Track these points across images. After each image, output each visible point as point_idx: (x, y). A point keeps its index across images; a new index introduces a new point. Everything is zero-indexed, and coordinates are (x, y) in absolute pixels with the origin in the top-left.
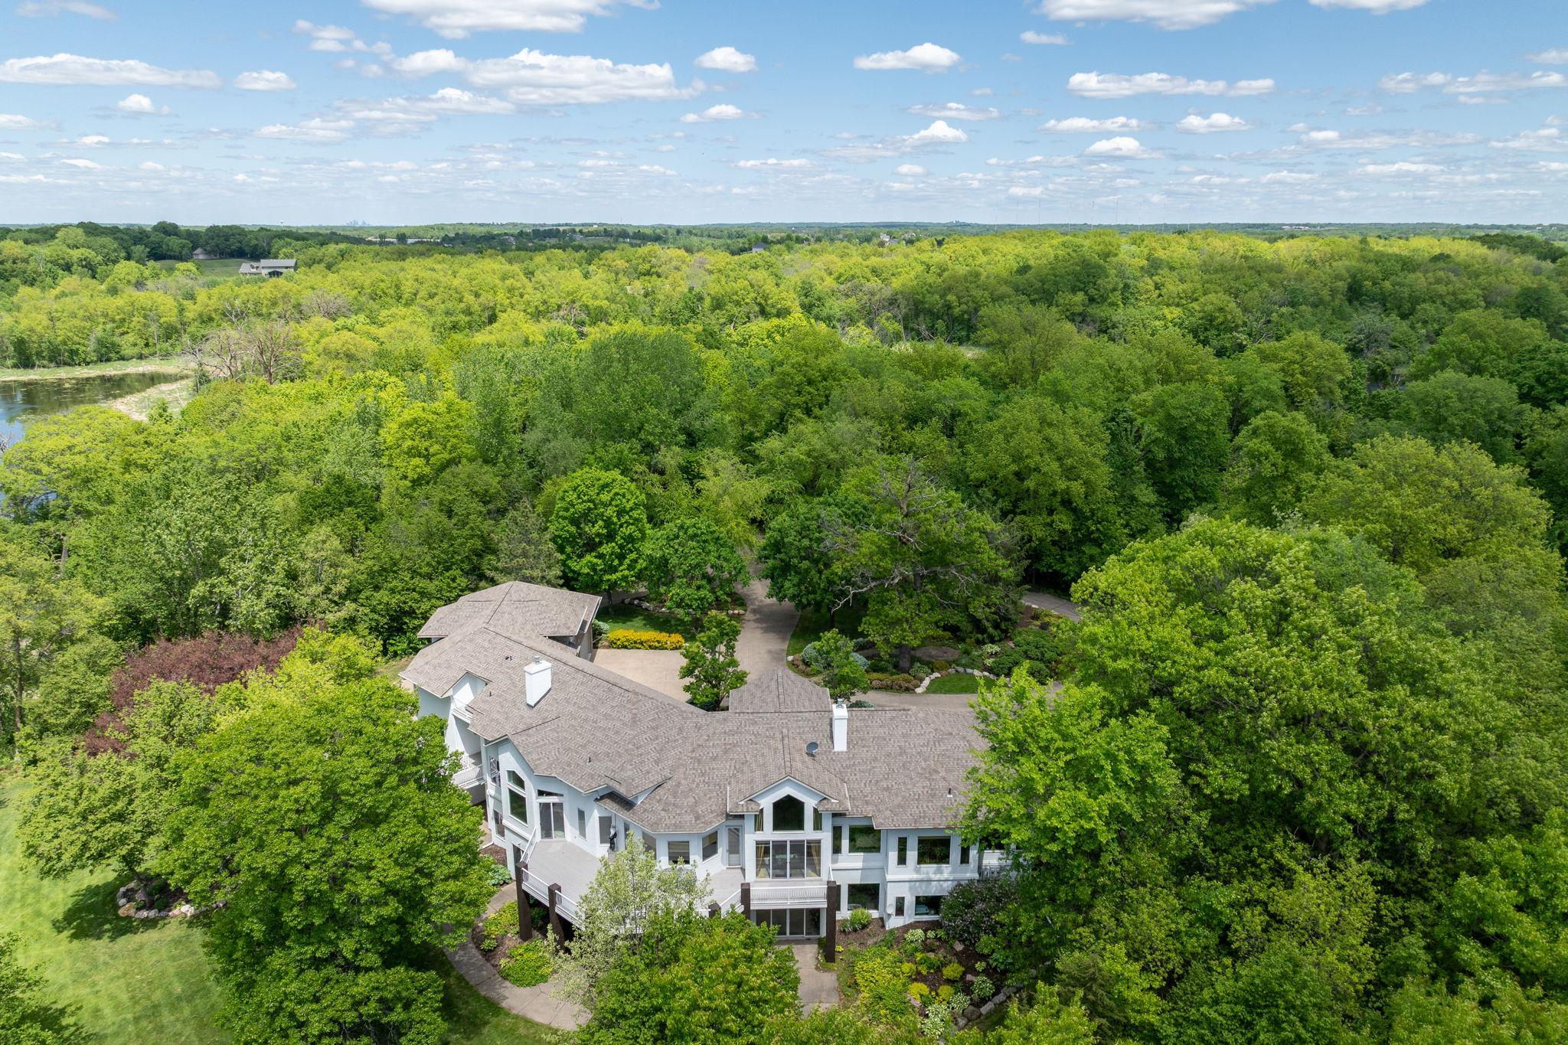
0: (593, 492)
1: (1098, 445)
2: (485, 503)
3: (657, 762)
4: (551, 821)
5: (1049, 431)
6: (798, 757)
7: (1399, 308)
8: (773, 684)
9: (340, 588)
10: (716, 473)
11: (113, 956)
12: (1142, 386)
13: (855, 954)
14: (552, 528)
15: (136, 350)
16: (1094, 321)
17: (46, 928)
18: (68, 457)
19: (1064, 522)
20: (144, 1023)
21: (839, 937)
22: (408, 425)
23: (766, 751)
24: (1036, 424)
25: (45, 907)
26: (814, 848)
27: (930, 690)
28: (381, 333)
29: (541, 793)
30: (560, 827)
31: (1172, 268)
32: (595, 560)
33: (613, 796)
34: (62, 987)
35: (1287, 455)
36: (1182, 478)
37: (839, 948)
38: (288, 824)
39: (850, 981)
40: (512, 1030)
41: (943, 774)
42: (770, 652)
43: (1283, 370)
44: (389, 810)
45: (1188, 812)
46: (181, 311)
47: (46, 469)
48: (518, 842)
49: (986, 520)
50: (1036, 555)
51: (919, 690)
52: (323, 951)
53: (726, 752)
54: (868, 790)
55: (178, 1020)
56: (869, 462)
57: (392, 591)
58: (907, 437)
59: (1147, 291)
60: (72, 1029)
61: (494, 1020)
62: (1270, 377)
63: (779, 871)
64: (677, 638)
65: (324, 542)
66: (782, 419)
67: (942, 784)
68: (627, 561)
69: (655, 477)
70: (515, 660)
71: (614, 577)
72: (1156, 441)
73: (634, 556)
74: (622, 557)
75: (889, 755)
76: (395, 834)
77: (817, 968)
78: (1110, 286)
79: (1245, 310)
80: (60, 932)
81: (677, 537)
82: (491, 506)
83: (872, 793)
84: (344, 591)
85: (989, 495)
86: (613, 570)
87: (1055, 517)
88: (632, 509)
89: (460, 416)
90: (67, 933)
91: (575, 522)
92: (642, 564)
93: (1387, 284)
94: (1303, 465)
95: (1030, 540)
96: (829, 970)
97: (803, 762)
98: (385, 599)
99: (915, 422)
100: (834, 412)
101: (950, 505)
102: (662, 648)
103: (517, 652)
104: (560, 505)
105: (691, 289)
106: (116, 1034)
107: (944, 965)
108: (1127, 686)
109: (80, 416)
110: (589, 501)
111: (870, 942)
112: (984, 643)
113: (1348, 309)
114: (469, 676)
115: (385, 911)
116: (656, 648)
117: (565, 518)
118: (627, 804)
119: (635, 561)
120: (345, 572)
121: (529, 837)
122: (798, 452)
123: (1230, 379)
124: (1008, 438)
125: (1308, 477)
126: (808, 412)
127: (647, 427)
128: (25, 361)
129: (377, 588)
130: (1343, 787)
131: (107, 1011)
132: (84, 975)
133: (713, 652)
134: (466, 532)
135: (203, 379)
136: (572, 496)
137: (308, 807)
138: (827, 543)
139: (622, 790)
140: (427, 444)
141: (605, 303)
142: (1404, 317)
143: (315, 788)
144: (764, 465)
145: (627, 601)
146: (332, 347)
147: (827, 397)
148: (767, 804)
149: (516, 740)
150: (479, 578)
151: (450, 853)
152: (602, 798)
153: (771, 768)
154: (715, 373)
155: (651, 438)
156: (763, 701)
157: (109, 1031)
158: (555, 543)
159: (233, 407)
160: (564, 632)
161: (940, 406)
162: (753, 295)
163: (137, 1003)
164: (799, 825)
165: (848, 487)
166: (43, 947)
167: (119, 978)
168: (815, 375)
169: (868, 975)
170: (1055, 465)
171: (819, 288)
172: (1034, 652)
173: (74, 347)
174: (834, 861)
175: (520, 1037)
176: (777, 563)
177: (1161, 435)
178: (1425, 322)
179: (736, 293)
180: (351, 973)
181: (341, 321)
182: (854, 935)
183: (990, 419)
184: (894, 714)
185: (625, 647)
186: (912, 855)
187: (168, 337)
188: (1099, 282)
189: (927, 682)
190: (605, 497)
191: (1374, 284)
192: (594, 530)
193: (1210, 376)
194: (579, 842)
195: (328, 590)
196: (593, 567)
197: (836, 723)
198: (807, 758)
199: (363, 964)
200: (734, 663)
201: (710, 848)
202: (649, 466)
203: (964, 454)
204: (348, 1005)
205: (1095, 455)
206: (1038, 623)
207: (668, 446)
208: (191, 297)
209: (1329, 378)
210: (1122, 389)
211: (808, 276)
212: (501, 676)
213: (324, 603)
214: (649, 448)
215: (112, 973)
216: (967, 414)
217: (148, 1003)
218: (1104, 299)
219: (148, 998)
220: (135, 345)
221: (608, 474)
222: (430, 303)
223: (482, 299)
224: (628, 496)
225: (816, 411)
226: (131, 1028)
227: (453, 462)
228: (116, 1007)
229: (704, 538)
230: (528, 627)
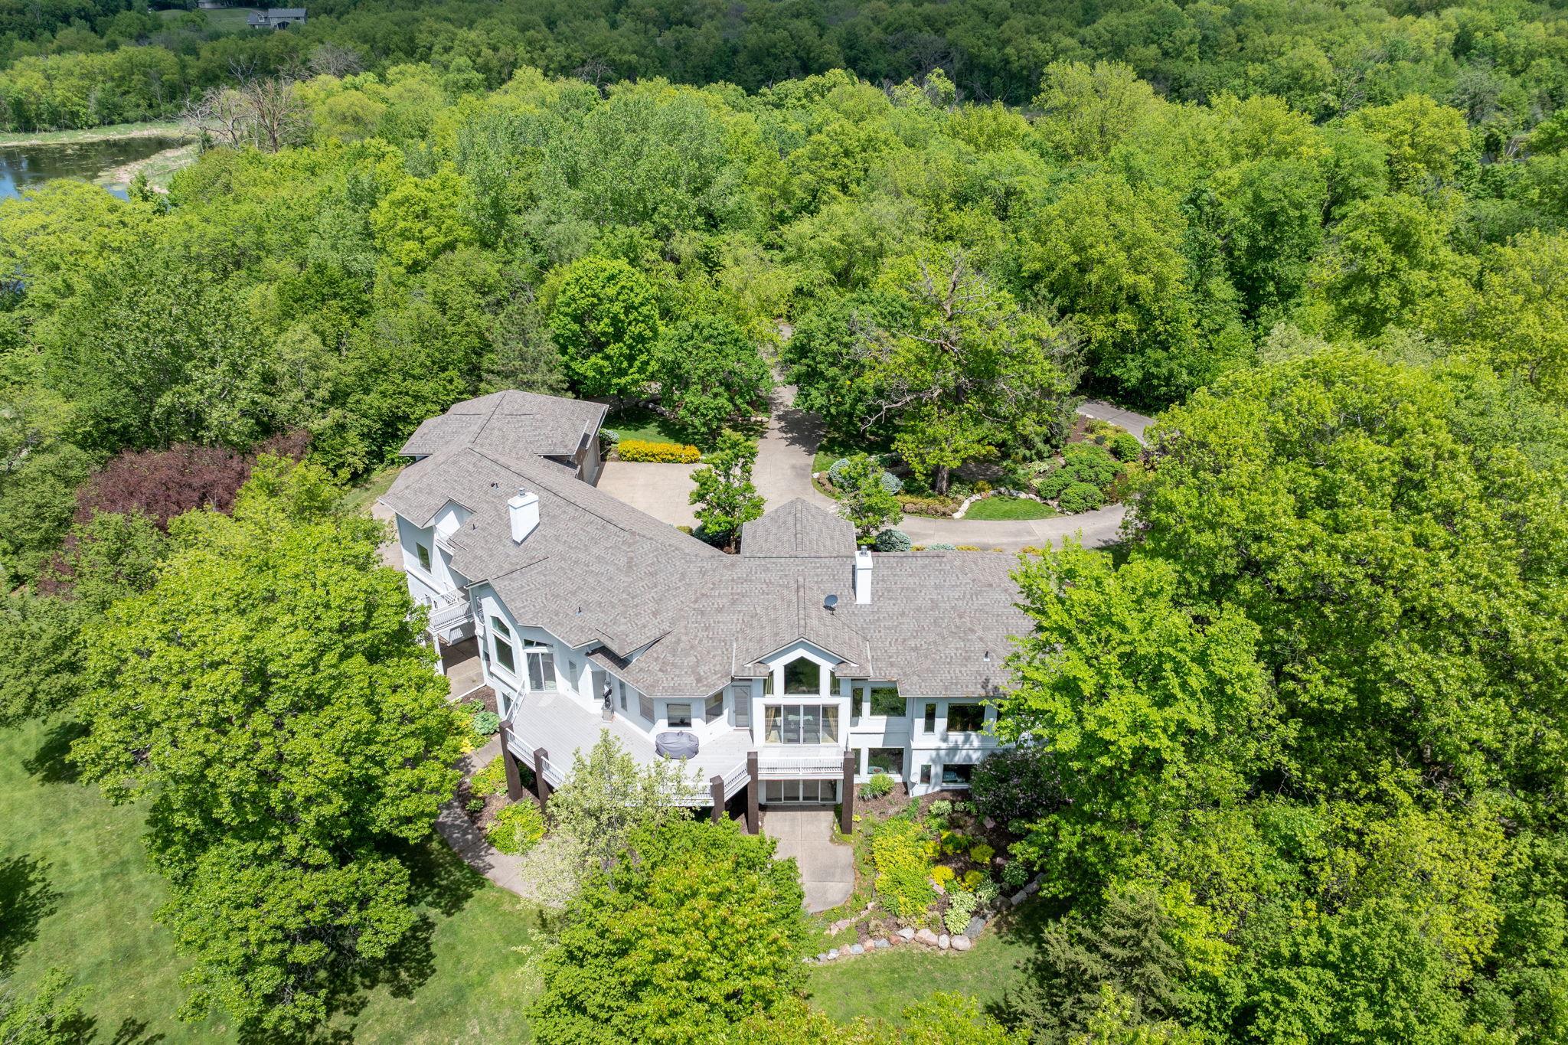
0: (596, 285)
1: (1173, 233)
2: (484, 294)
3: (655, 614)
4: (541, 671)
5: (1115, 217)
6: (813, 611)
7: (1511, 62)
8: (791, 520)
9: (323, 393)
10: (737, 262)
11: (83, 803)
12: (1228, 163)
13: (874, 826)
14: (553, 326)
15: (141, 111)
16: (1166, 79)
17: (18, 769)
18: (41, 237)
19: (1126, 320)
20: (111, 881)
21: (857, 804)
22: (400, 203)
23: (778, 603)
24: (1102, 206)
25: (17, 745)
26: (830, 712)
27: (970, 515)
28: (391, 92)
29: (528, 643)
30: (551, 677)
31: (1258, 17)
32: (601, 362)
33: (604, 651)
34: (31, 836)
35: (1397, 249)
36: (1265, 270)
37: (856, 818)
38: (204, 718)
39: (868, 857)
40: (496, 905)
41: (980, 633)
42: (793, 467)
43: (1389, 141)
44: (333, 689)
45: (1273, 722)
46: (184, 67)
47: (20, 252)
48: (507, 691)
49: (1039, 324)
50: (1093, 359)
51: (957, 515)
52: (267, 847)
53: (733, 602)
54: (893, 649)
55: (146, 879)
56: (911, 251)
57: (384, 394)
58: (955, 219)
59: (1228, 44)
60: (40, 885)
61: (477, 893)
62: (1373, 149)
63: (791, 735)
64: (692, 450)
65: (301, 341)
66: (814, 197)
67: (979, 646)
68: (637, 363)
69: (670, 266)
70: (502, 488)
71: (623, 381)
72: (1241, 229)
73: (644, 357)
74: (631, 359)
75: (919, 609)
76: (338, 718)
77: (832, 840)
78: (1187, 39)
79: (1337, 66)
80: (32, 774)
81: (691, 338)
82: (490, 298)
83: (898, 653)
84: (327, 395)
85: (1044, 292)
86: (622, 373)
87: (1120, 316)
88: (642, 304)
89: (455, 193)
90: (39, 775)
91: (578, 319)
92: (654, 366)
93: (1501, 36)
94: (1416, 264)
95: (1089, 341)
96: (845, 843)
97: (821, 618)
98: (376, 404)
99: (965, 201)
100: (873, 189)
101: (1000, 307)
102: (676, 462)
103: (503, 478)
104: (561, 299)
105: (726, 41)
106: (83, 893)
107: (973, 845)
108: (1210, 566)
109: (54, 190)
110: (594, 296)
111: (892, 811)
112: (1032, 461)
113: (1452, 65)
114: (451, 504)
115: (327, 810)
116: (669, 461)
117: (566, 315)
118: (622, 662)
119: (647, 363)
120: (327, 374)
121: (518, 687)
122: (829, 239)
123: (1327, 152)
124: (1070, 223)
125: (1418, 278)
126: (844, 188)
127: (662, 208)
128: (26, 125)
129: (367, 391)
130: (1478, 708)
131: (75, 866)
132: (52, 823)
133: (727, 476)
134: (461, 328)
135: (207, 143)
136: (574, 290)
137: (227, 697)
138: (858, 347)
139: (614, 647)
140: (420, 225)
141: (634, 58)
142: (1515, 74)
143: (235, 676)
144: (791, 251)
145: (641, 404)
146: (339, 109)
147: (866, 170)
148: (778, 667)
149: (497, 586)
150: (475, 380)
151: (405, 736)
152: (594, 652)
153: (783, 625)
154: (744, 141)
155: (666, 221)
156: (779, 540)
157: (75, 889)
158: (557, 342)
159: (224, 178)
160: (561, 451)
161: (992, 183)
162: (794, 47)
163: (105, 857)
164: (814, 688)
165: (886, 280)
166: (13, 790)
167: (88, 828)
168: (853, 145)
169: (887, 854)
170: (1122, 256)
171: (865, 39)
172: (1087, 473)
173: (75, 109)
174: (854, 724)
175: (504, 914)
176: (804, 369)
177: (1246, 220)
178: (1538, 81)
179: (775, 46)
180: (298, 870)
181: (349, 78)
182: (874, 802)
183: (1050, 201)
184: (927, 561)
185: (636, 460)
186: (941, 723)
187: (173, 98)
188: (1176, 32)
189: (966, 505)
190: (611, 291)
191: (1486, 35)
192: (599, 329)
193: (1304, 149)
194: (571, 695)
195: (309, 396)
196: (599, 370)
197: (859, 574)
198: (825, 613)
199: (311, 862)
200: (749, 488)
201: (714, 709)
202: (663, 253)
203: (1019, 241)
204: (291, 911)
205: (1169, 245)
206: (1093, 436)
207: (683, 231)
208: (192, 51)
209: (1441, 151)
210: (1206, 163)
211: (854, 26)
212: (485, 506)
213: (307, 410)
214: (664, 233)
215: (83, 822)
216: (1023, 192)
217: (117, 859)
218: (1179, 53)
219: (117, 853)
220: (138, 106)
221: (615, 263)
222: (445, 57)
223: (501, 53)
224: (636, 290)
225: (853, 187)
226: (98, 886)
227: (451, 246)
228: (85, 861)
229: (720, 339)
230: (521, 445)
